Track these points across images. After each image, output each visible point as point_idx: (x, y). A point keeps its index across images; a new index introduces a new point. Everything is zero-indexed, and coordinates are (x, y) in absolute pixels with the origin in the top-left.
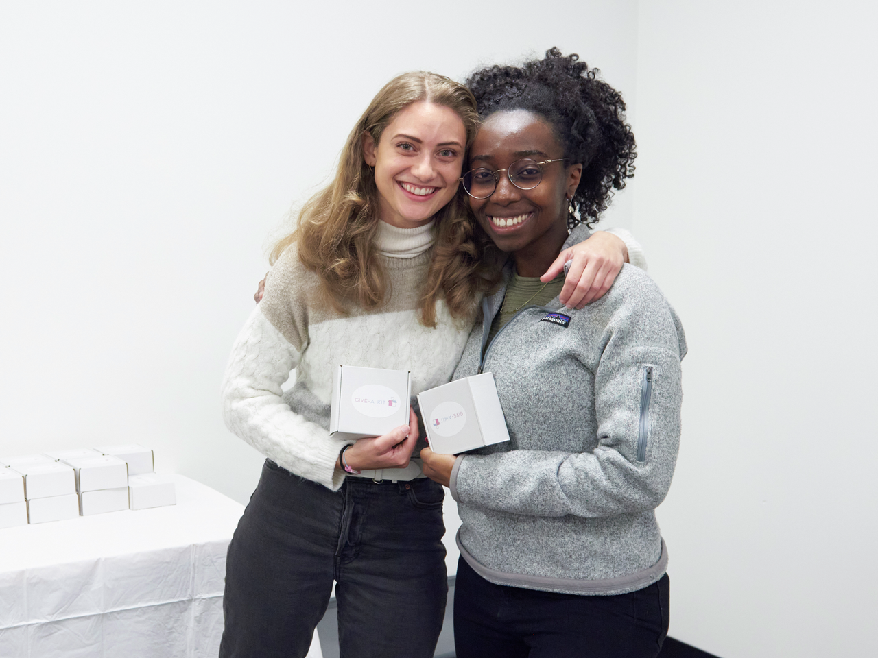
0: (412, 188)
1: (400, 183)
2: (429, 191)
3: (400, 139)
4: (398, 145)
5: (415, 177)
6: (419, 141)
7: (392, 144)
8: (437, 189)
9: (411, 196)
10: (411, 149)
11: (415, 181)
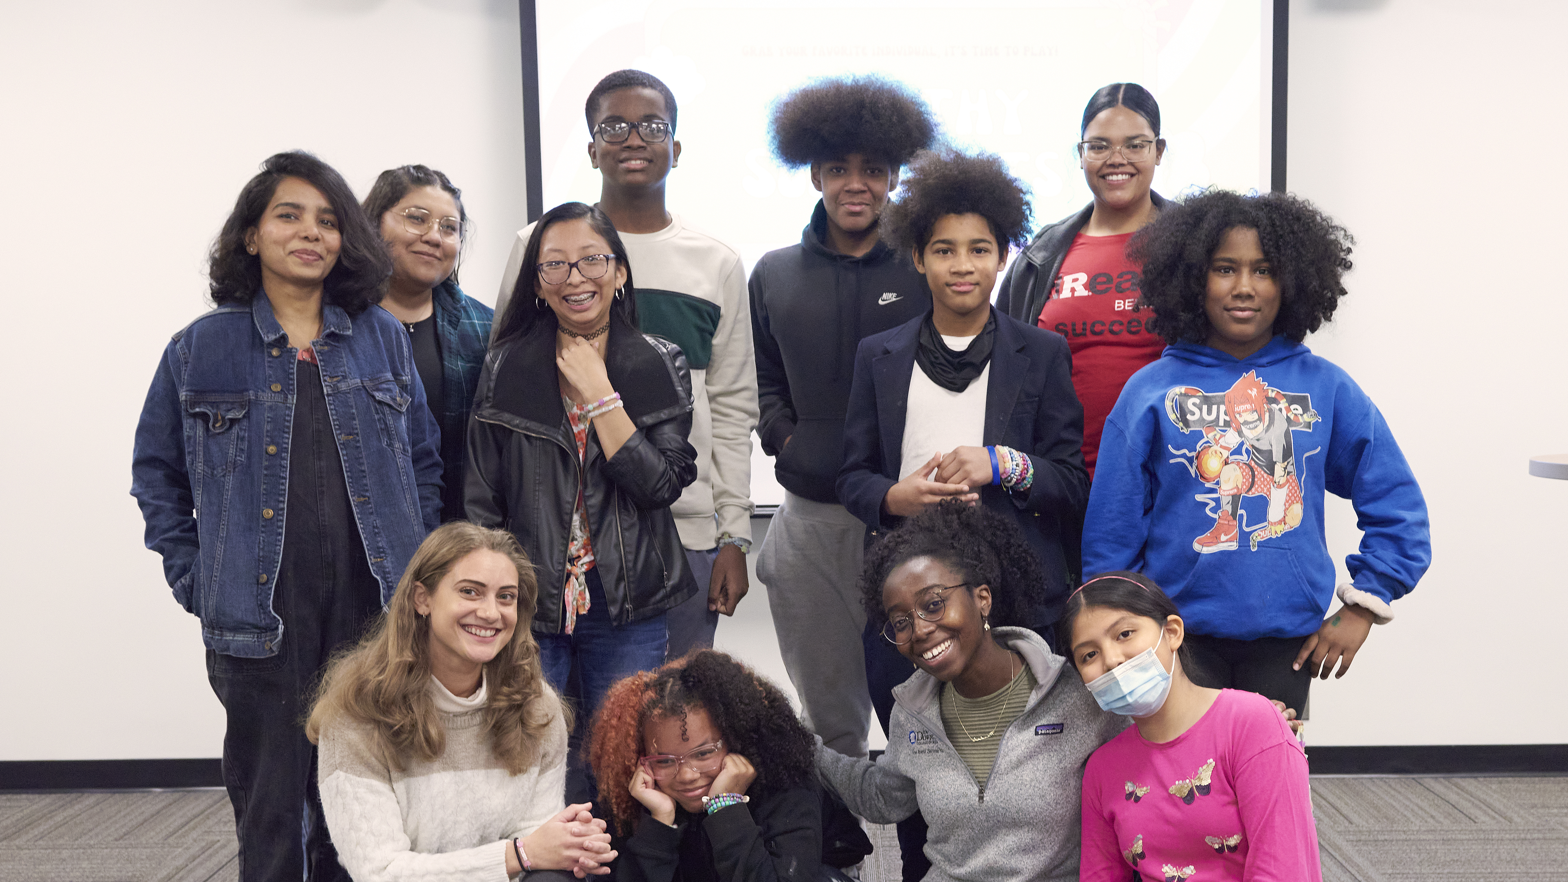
0: (478, 630)
1: (464, 626)
2: (493, 633)
3: (464, 584)
4: (461, 591)
5: (482, 619)
6: (483, 585)
7: (456, 589)
8: (498, 631)
9: (476, 638)
10: (473, 593)
11: (480, 623)
